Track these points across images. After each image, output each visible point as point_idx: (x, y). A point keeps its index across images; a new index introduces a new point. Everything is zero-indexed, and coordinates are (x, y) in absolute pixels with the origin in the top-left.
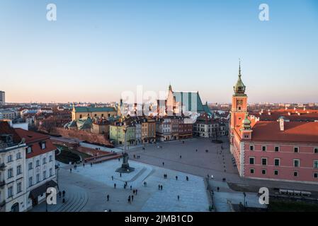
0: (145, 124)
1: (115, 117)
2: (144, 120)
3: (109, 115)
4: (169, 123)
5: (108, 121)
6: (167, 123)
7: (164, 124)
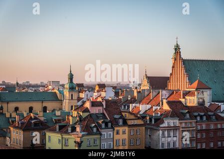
0: (121, 129)
1: (58, 113)
2: (121, 121)
3: (45, 109)
4: (175, 128)
5: (41, 123)
6: (169, 129)
7: (164, 129)
